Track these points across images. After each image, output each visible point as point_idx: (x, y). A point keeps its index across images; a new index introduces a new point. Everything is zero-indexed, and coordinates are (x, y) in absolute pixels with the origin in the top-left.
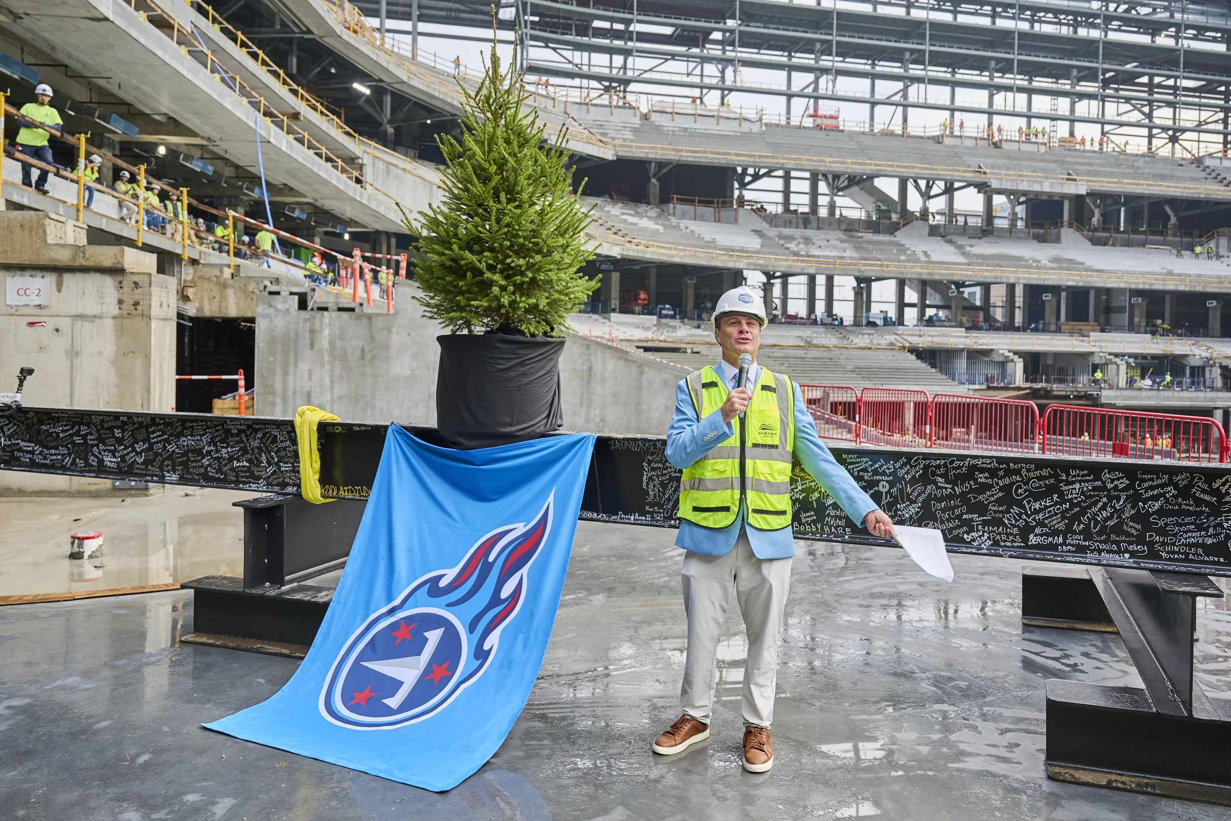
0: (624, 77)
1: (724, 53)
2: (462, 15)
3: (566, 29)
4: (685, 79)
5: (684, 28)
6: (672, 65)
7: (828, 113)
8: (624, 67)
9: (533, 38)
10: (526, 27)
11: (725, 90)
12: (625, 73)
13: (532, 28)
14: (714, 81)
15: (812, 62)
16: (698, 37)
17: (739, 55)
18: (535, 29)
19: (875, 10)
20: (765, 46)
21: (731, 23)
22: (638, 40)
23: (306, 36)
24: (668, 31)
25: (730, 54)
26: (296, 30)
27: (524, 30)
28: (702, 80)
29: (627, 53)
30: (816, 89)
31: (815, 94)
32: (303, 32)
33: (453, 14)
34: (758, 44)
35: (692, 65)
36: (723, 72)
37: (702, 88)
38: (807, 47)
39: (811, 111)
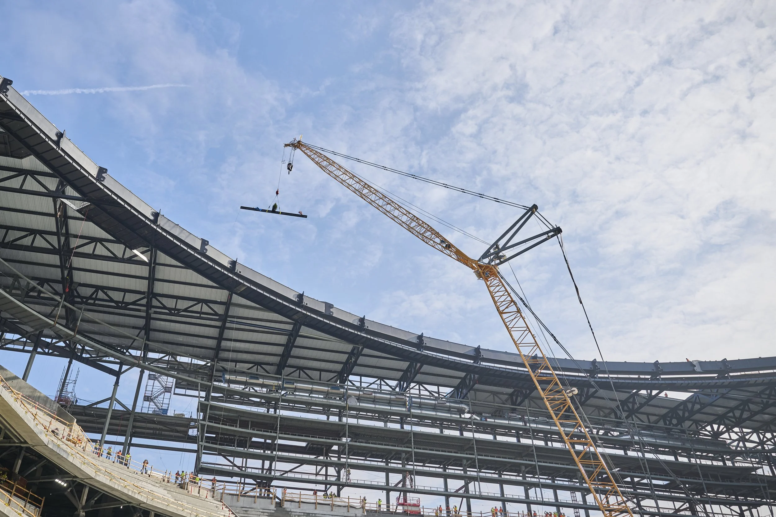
0: (270, 476)
1: (339, 459)
2: (163, 433)
3: (231, 442)
4: (313, 477)
5: (313, 443)
6: (306, 468)
7: (412, 502)
8: (270, 469)
9: (206, 448)
10: (202, 441)
11: (341, 486)
12: (270, 473)
13: (206, 442)
14: (333, 479)
15: (400, 466)
16: (323, 449)
17: (349, 460)
18: (209, 443)
19: (442, 432)
20: (369, 455)
21: (344, 440)
22: (279, 450)
23: (22, 445)
24: (304, 444)
25: (343, 460)
26: (17, 441)
27: (200, 443)
28: (326, 479)
29: (272, 459)
30: (404, 485)
31: (404, 489)
32: (21, 442)
33: (158, 432)
34: (365, 454)
35: (319, 467)
36: (339, 472)
37: (326, 484)
38: (397, 456)
39: (401, 501)
